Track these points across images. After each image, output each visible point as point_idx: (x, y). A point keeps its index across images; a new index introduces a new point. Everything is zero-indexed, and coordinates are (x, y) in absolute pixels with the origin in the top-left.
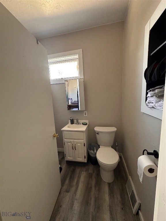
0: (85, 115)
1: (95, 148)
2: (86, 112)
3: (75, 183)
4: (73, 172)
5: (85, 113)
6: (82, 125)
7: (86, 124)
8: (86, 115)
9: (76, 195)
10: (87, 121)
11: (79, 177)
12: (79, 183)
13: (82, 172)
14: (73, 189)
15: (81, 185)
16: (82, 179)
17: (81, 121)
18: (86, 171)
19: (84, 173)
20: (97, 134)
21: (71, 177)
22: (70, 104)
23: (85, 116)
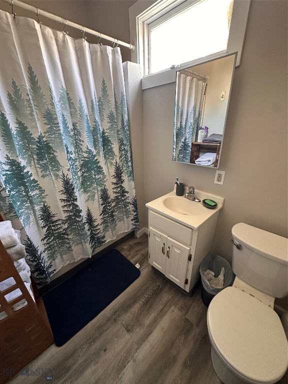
0: (219, 180)
1: (223, 268)
2: (223, 173)
3: (148, 321)
4: (157, 293)
5: (220, 176)
6: (201, 205)
7: (213, 207)
8: (221, 183)
9: (138, 349)
10: (219, 200)
11: (162, 313)
12: (155, 328)
13: (173, 307)
14: (139, 332)
15: (156, 335)
16: (165, 322)
17: (204, 195)
18: (181, 309)
19: (176, 310)
20: (235, 247)
21: (147, 301)
22: (200, 141)
23: (216, 182)
